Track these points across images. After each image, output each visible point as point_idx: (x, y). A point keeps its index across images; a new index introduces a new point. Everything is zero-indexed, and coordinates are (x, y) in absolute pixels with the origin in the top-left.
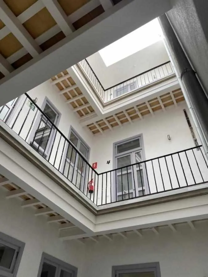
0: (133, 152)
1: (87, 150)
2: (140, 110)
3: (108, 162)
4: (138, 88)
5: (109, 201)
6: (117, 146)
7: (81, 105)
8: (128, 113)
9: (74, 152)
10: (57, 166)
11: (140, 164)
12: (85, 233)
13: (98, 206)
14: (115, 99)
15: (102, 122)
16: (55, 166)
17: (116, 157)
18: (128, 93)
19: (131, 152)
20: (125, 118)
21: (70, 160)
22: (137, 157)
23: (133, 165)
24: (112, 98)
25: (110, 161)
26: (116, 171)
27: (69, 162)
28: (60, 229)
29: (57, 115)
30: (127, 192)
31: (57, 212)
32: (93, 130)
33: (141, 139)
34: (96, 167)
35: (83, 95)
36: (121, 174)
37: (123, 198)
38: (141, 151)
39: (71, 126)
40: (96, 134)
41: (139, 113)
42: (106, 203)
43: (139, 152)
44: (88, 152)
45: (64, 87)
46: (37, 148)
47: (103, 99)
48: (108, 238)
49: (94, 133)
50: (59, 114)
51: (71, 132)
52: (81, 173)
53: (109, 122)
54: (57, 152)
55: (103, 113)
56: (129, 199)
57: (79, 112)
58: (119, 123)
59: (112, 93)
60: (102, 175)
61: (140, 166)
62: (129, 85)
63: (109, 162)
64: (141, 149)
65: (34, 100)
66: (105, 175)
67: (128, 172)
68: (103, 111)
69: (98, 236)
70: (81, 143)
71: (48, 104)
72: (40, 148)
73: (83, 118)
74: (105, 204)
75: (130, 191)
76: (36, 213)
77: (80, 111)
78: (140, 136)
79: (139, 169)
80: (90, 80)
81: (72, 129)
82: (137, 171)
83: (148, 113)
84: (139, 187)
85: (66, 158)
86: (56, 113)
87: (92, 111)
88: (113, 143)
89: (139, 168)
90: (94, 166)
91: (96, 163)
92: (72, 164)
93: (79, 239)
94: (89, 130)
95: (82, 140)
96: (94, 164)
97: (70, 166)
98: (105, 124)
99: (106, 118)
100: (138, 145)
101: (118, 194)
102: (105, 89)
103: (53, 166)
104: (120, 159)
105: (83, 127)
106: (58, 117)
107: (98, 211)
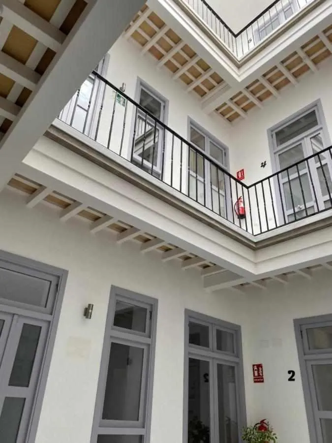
0: (306, 137)
1: (223, 152)
2: (309, 54)
3: (263, 165)
4: (301, 10)
5: (272, 225)
6: (274, 133)
7: (197, 76)
8: (286, 67)
9: (200, 157)
10: (176, 185)
11: (320, 155)
12: (242, 277)
13: (255, 236)
14: (258, 47)
15: (240, 96)
16: (173, 186)
17: (275, 153)
18: (281, 26)
19: (303, 138)
20: (283, 78)
21: (196, 173)
22: (314, 144)
23: (307, 159)
24: (252, 46)
25: (265, 162)
26: (278, 176)
27: (195, 176)
28: (203, 276)
29: (162, 104)
30: (303, 207)
31: (193, 253)
32: (228, 115)
33: (318, 111)
34: (243, 177)
35: (197, 56)
36: (287, 180)
37: (296, 217)
38: (320, 132)
39: (189, 118)
40: (234, 122)
41: (308, 62)
42: (268, 229)
43: (317, 135)
44: (225, 155)
45: (163, 52)
46: (141, 163)
47: (235, 54)
48: (281, 281)
49: (230, 120)
50: (164, 102)
51: (191, 128)
52: (217, 190)
53: (253, 93)
54: (172, 164)
55: (239, 80)
56: (307, 216)
57: (197, 89)
58: (272, 90)
59: (250, 36)
60: (254, 187)
61: (321, 158)
62: (281, 11)
63: (265, 164)
64: (321, 128)
65: (121, 88)
66: (259, 186)
67: (300, 174)
68: (239, 76)
69: (263, 280)
70: (211, 142)
71: (144, 89)
72: (145, 162)
73: (206, 98)
74: (266, 232)
75: (308, 205)
76: (164, 258)
77: (198, 86)
78: (316, 104)
79: (320, 165)
80: (205, 23)
81: (192, 123)
82: (317, 168)
83: (326, 57)
84: (323, 195)
85: (188, 170)
86: (159, 101)
87: (220, 81)
88: (268, 131)
89: (321, 163)
90: (240, 176)
91: (243, 170)
92: (200, 178)
93: (235, 287)
94: (220, 118)
95: (210, 137)
96: (240, 173)
97: (198, 181)
98: (247, 99)
99: (247, 88)
100: (315, 123)
101: (287, 213)
102: (236, 33)
103: (171, 186)
104: (283, 155)
105: (210, 115)
106: (164, 107)
107: (256, 243)
